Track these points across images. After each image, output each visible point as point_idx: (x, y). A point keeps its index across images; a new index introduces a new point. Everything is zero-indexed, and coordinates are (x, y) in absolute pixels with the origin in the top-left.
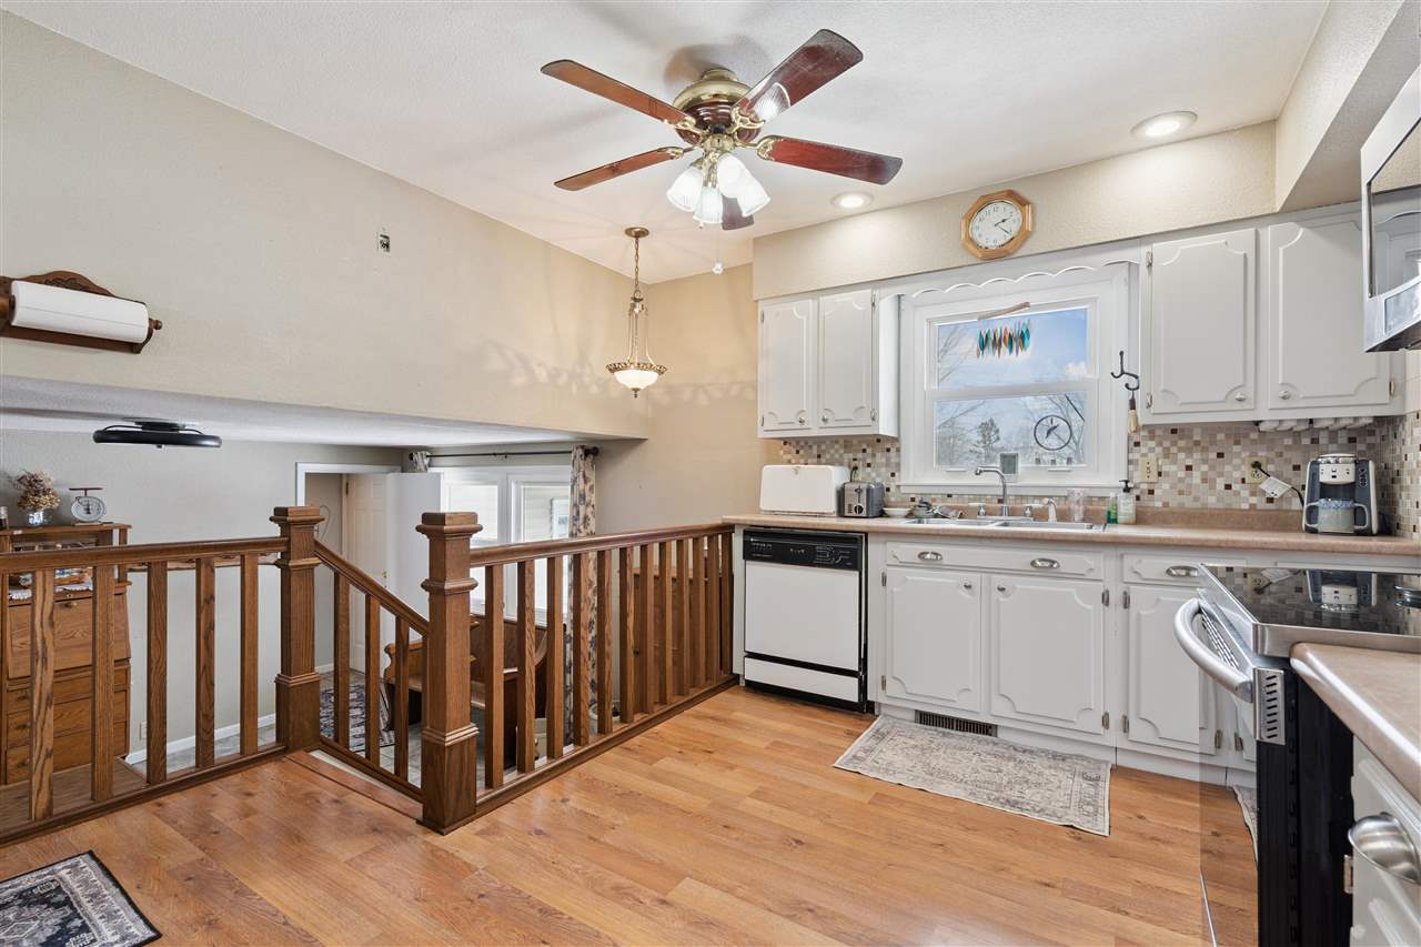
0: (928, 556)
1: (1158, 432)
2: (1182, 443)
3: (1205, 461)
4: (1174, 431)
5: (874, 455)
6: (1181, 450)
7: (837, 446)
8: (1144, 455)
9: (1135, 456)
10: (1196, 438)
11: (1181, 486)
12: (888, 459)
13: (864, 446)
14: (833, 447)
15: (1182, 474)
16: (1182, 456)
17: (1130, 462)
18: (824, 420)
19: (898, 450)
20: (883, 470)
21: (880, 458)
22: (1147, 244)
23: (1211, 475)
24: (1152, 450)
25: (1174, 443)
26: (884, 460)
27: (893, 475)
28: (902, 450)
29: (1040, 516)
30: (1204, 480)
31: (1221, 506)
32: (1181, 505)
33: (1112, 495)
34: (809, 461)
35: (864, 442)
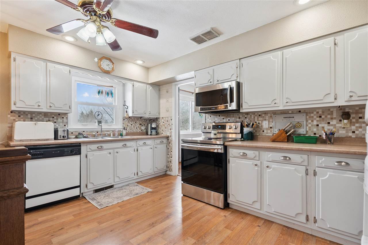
0: (99, 147)
1: (127, 118)
2: (131, 120)
3: (134, 123)
4: (129, 118)
5: (57, 119)
6: (131, 121)
7: (41, 115)
9: (124, 122)
10: (133, 119)
11: (130, 128)
12: (63, 121)
13: (53, 116)
14: (39, 116)
15: (131, 126)
16: (131, 122)
17: (123, 123)
18: (50, 106)
19: (67, 118)
20: (61, 124)
21: (60, 120)
22: (133, 81)
23: (135, 126)
24: (126, 121)
25: (130, 120)
26: (61, 121)
27: (65, 126)
28: (69, 118)
29: (109, 135)
30: (134, 127)
31: (136, 132)
32: (131, 132)
33: (122, 130)
34: (26, 120)
35: (53, 114)
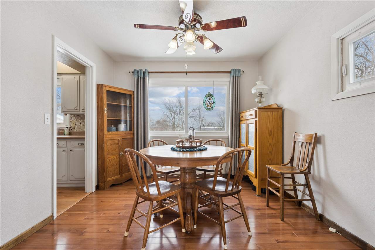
1: (75, 116)
2: (79, 118)
3: (83, 122)
4: (78, 115)
8: (73, 120)
9: (71, 120)
10: (82, 117)
11: (79, 127)
15: (79, 124)
16: (79, 120)
17: (70, 122)
23: (84, 124)
24: (74, 119)
25: (78, 118)
30: (83, 126)
32: (79, 131)
33: (64, 129)
